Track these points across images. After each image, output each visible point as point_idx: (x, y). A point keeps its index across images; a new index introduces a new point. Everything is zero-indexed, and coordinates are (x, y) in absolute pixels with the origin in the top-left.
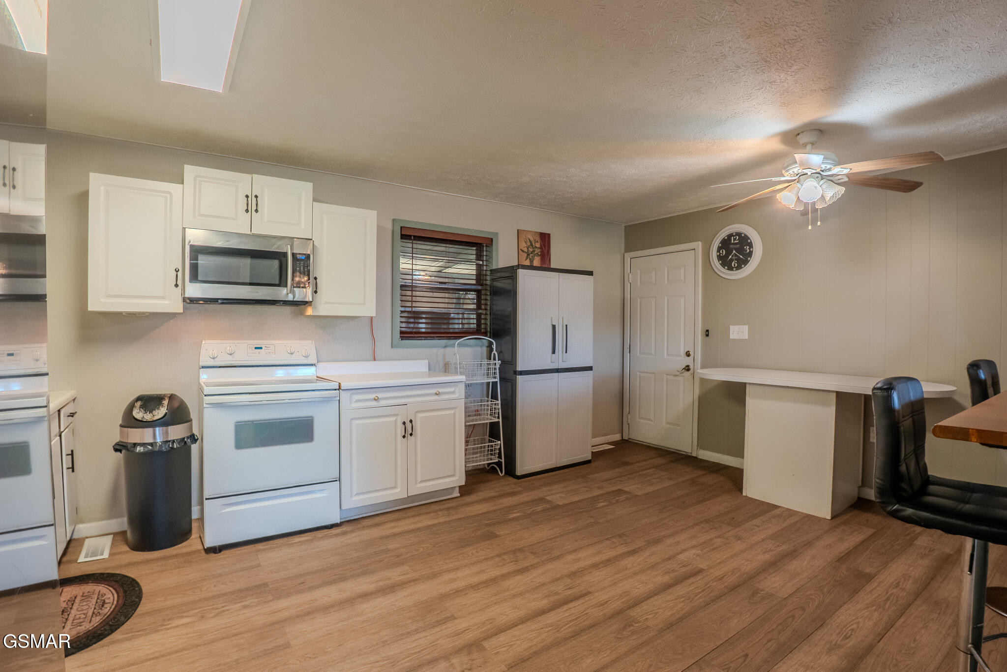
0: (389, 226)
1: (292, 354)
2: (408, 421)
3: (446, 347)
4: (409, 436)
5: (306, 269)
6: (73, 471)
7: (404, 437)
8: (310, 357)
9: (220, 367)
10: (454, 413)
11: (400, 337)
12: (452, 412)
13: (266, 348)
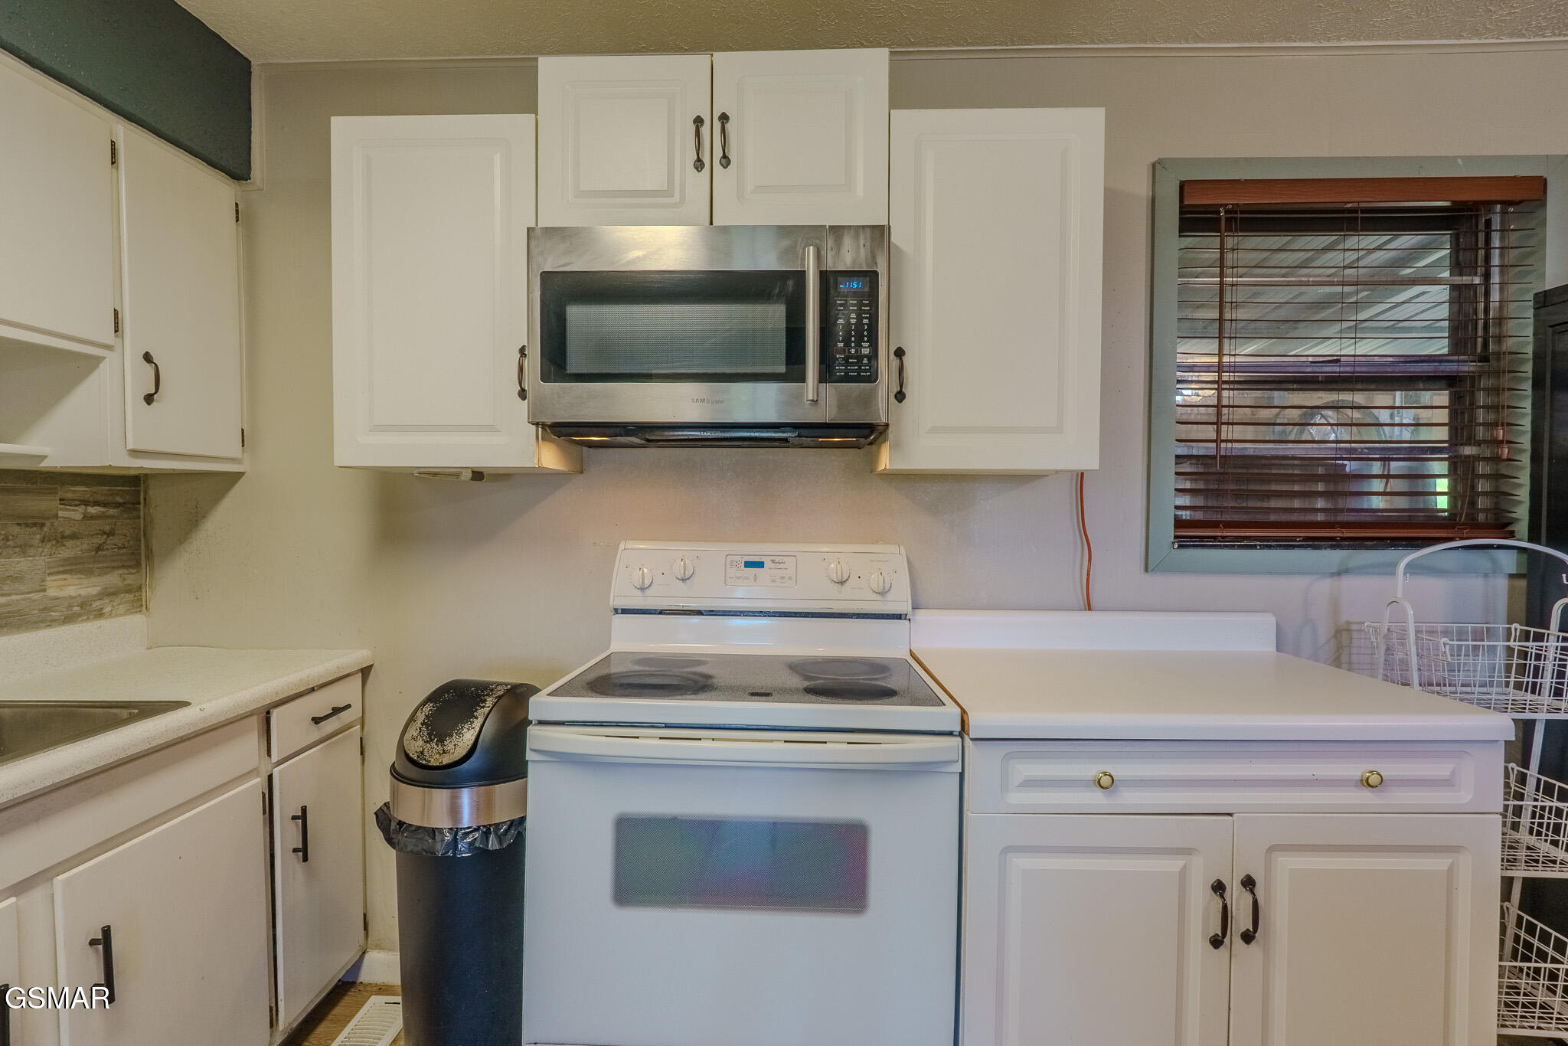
0: (1140, 187)
1: (842, 583)
2: (1237, 884)
3: (1342, 572)
4: (1238, 941)
5: (866, 321)
6: (305, 859)
7: (1216, 942)
8: (892, 591)
9: (661, 612)
10: (1451, 871)
11: (1176, 537)
12: (1439, 864)
13: (773, 565)
